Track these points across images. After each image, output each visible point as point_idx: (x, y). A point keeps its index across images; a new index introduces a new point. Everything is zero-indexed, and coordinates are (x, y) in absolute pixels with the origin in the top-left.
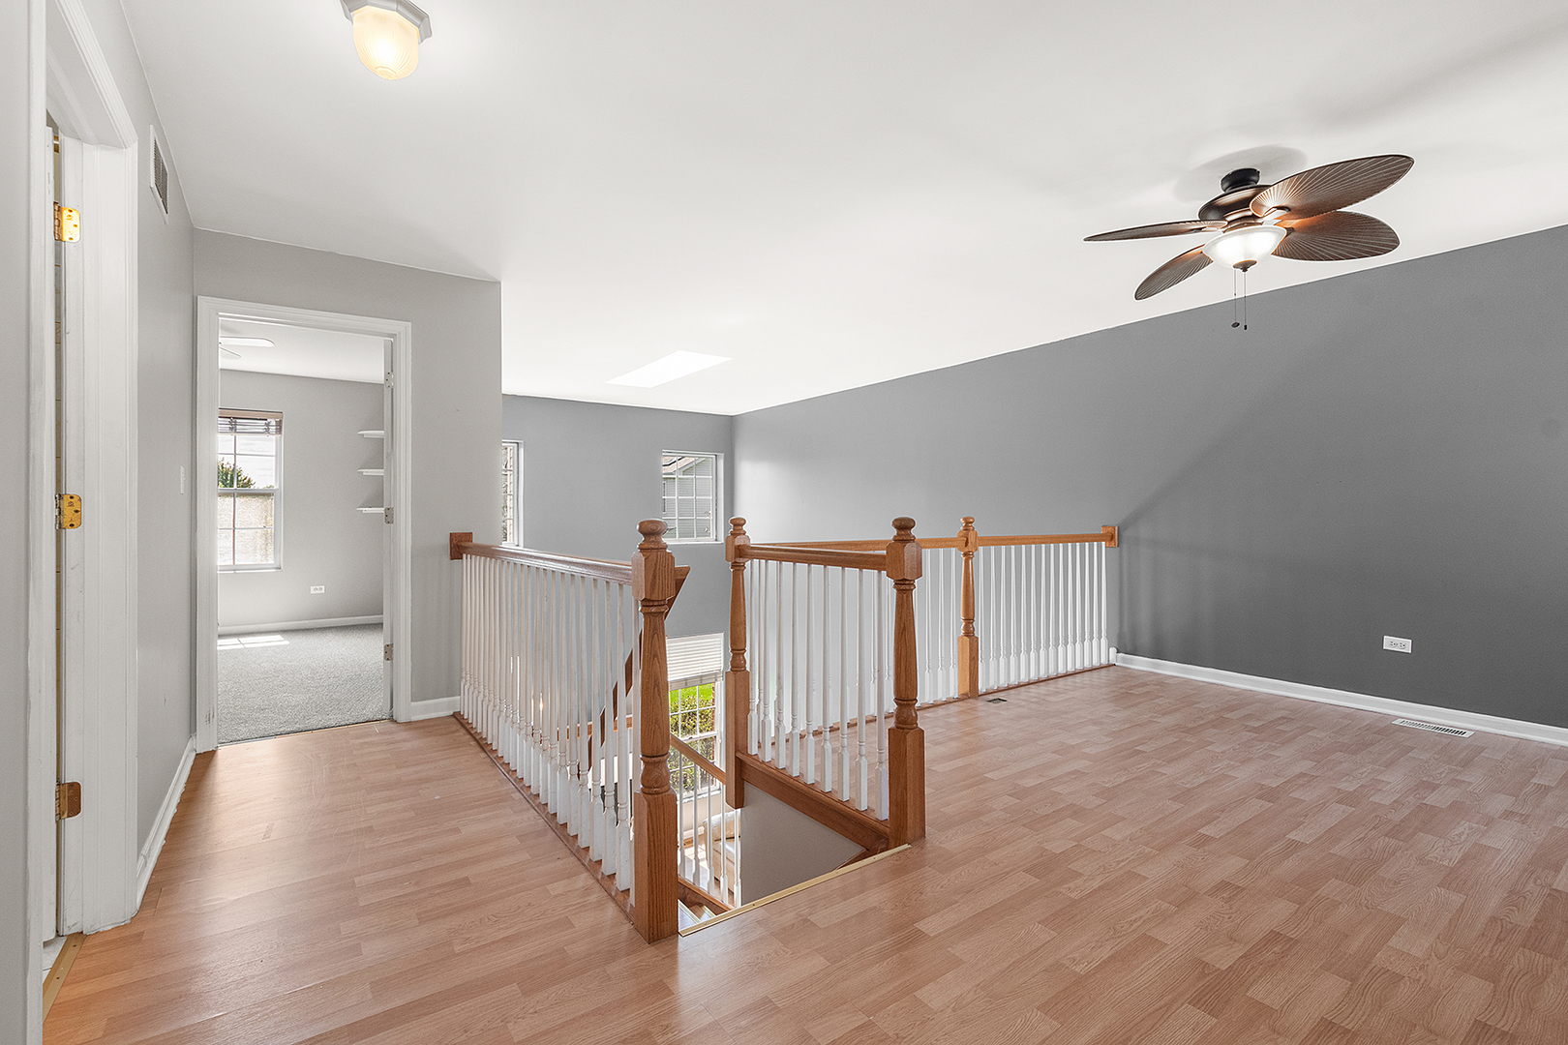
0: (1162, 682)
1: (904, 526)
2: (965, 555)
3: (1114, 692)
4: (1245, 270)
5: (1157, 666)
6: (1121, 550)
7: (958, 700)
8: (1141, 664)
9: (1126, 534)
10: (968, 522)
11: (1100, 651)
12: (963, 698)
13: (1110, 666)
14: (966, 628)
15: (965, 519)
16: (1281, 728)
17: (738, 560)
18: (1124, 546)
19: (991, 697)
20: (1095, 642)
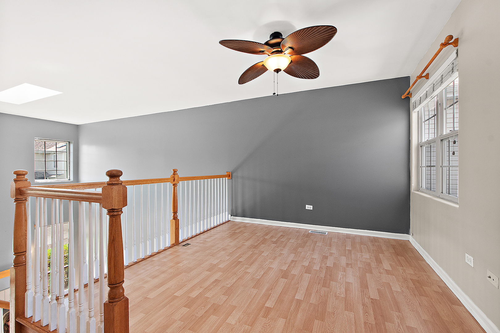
0: (245, 226)
1: (114, 175)
2: (174, 185)
3: (230, 233)
4: (278, 73)
5: (243, 220)
6: (232, 180)
7: (170, 247)
8: (238, 219)
9: (234, 175)
10: (175, 171)
11: (226, 216)
12: (173, 246)
13: (229, 221)
14: (174, 216)
15: (173, 170)
16: (282, 240)
17: (19, 197)
18: (233, 179)
19: (184, 243)
20: (224, 213)
